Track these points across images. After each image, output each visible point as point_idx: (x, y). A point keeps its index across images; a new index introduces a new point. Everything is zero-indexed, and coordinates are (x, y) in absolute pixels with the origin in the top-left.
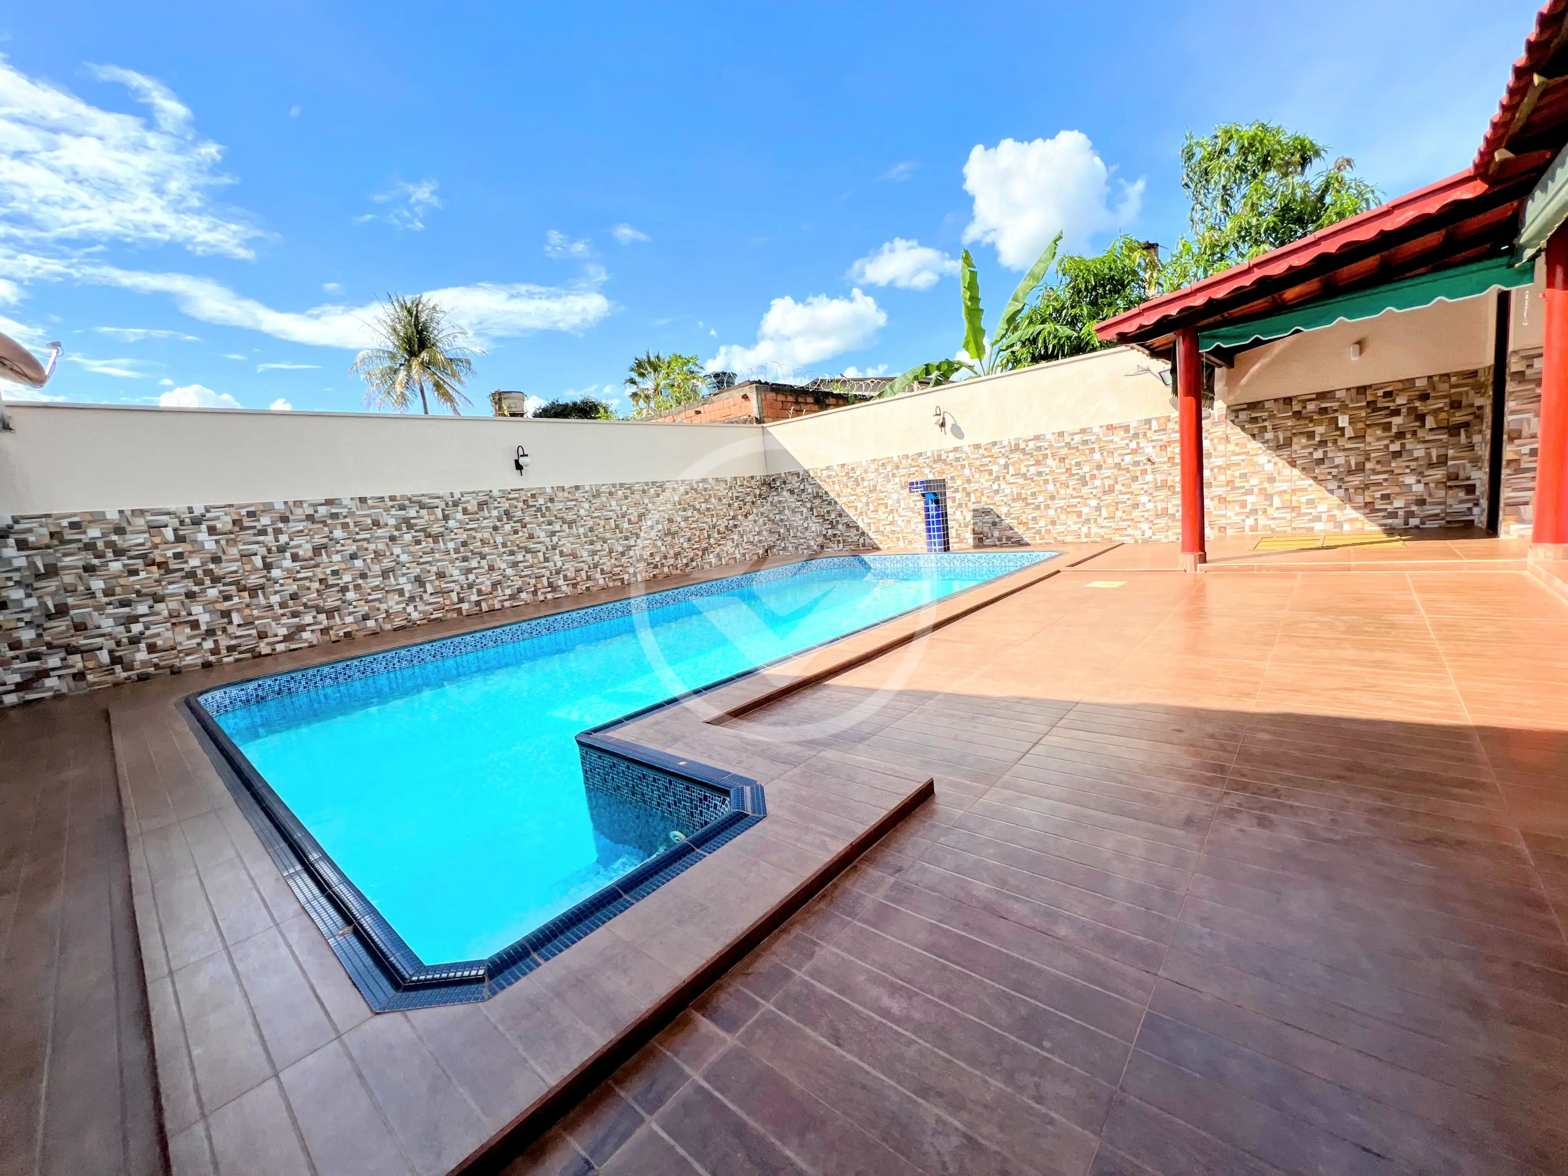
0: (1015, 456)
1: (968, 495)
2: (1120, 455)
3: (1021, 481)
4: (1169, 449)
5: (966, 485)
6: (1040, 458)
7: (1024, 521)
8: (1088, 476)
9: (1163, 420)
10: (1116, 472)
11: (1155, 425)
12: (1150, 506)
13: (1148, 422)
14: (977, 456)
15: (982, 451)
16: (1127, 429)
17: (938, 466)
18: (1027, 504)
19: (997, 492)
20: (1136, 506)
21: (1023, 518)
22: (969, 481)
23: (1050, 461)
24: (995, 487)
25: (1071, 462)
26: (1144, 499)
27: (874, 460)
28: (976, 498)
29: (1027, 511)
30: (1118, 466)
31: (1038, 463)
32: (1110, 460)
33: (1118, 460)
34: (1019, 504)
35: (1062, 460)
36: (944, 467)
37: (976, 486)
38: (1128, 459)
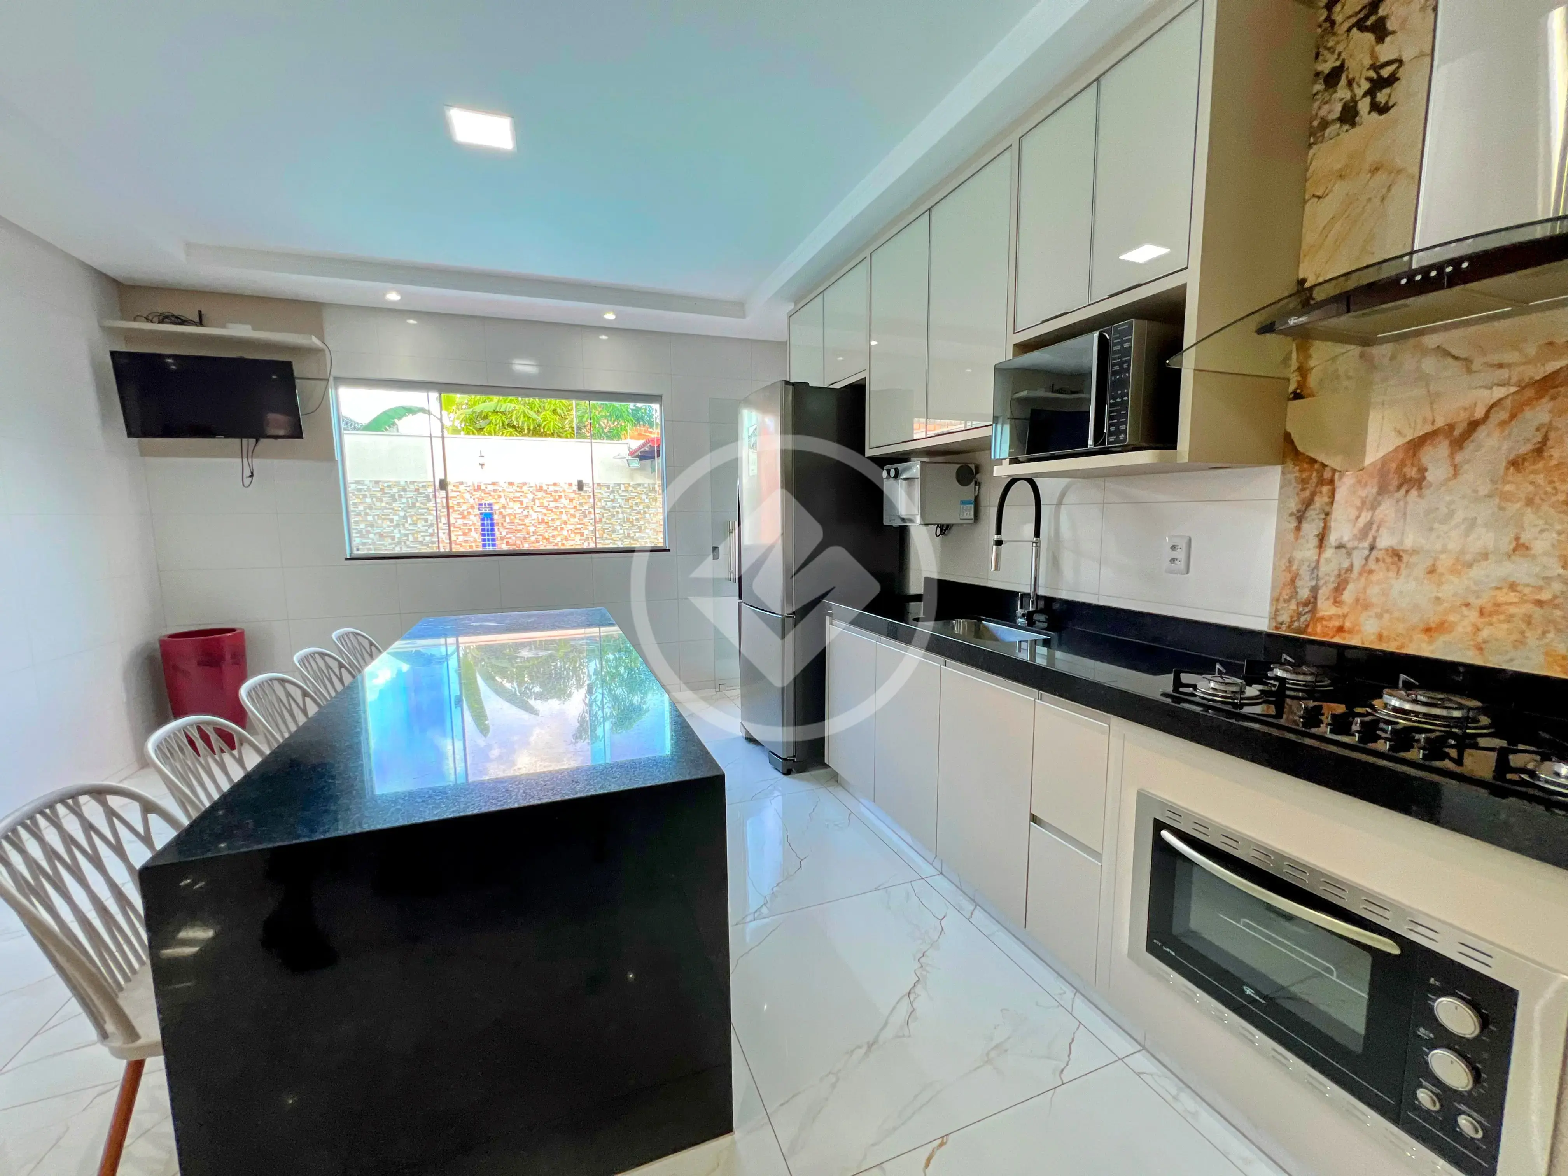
0: (540, 494)
1: (504, 517)
2: (605, 501)
3: (545, 511)
4: (630, 501)
5: (502, 510)
6: (557, 497)
7: (547, 537)
8: (587, 512)
9: (627, 486)
10: (603, 511)
11: (623, 488)
12: (621, 532)
13: (619, 485)
14: (512, 490)
15: (515, 488)
16: (608, 487)
17: (478, 494)
18: (549, 527)
19: (527, 517)
20: (614, 531)
21: (546, 535)
22: (504, 507)
23: (563, 500)
24: (525, 513)
25: (575, 503)
26: (618, 528)
27: (414, 482)
28: (510, 519)
29: (549, 531)
30: (603, 508)
31: (556, 500)
32: (599, 504)
33: (604, 504)
34: (542, 526)
35: (571, 500)
36: (483, 495)
37: (510, 511)
38: (609, 504)
